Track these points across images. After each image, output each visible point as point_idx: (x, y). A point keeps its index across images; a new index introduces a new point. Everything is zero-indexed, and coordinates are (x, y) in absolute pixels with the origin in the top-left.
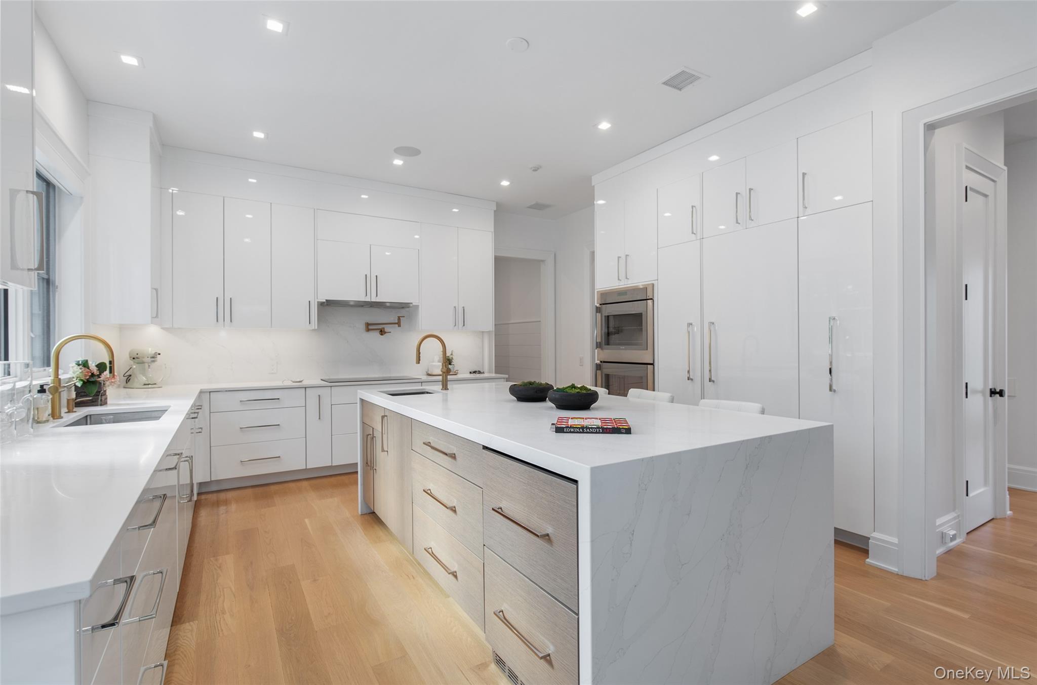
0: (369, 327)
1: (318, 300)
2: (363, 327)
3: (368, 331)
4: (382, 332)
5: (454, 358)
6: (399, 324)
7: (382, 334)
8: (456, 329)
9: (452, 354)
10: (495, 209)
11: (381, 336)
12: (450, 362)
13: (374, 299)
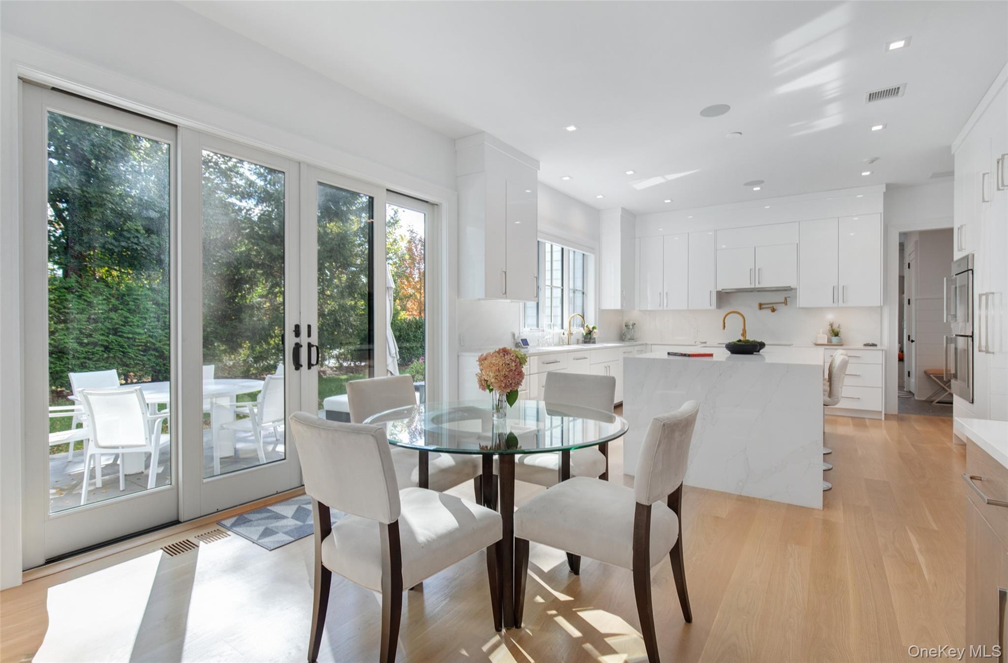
0: (761, 306)
1: (716, 290)
2: (757, 306)
3: (760, 309)
4: (773, 310)
5: (841, 330)
6: (786, 303)
8: (835, 305)
9: (839, 327)
10: (885, 190)
11: (772, 313)
12: (836, 334)
13: (757, 286)
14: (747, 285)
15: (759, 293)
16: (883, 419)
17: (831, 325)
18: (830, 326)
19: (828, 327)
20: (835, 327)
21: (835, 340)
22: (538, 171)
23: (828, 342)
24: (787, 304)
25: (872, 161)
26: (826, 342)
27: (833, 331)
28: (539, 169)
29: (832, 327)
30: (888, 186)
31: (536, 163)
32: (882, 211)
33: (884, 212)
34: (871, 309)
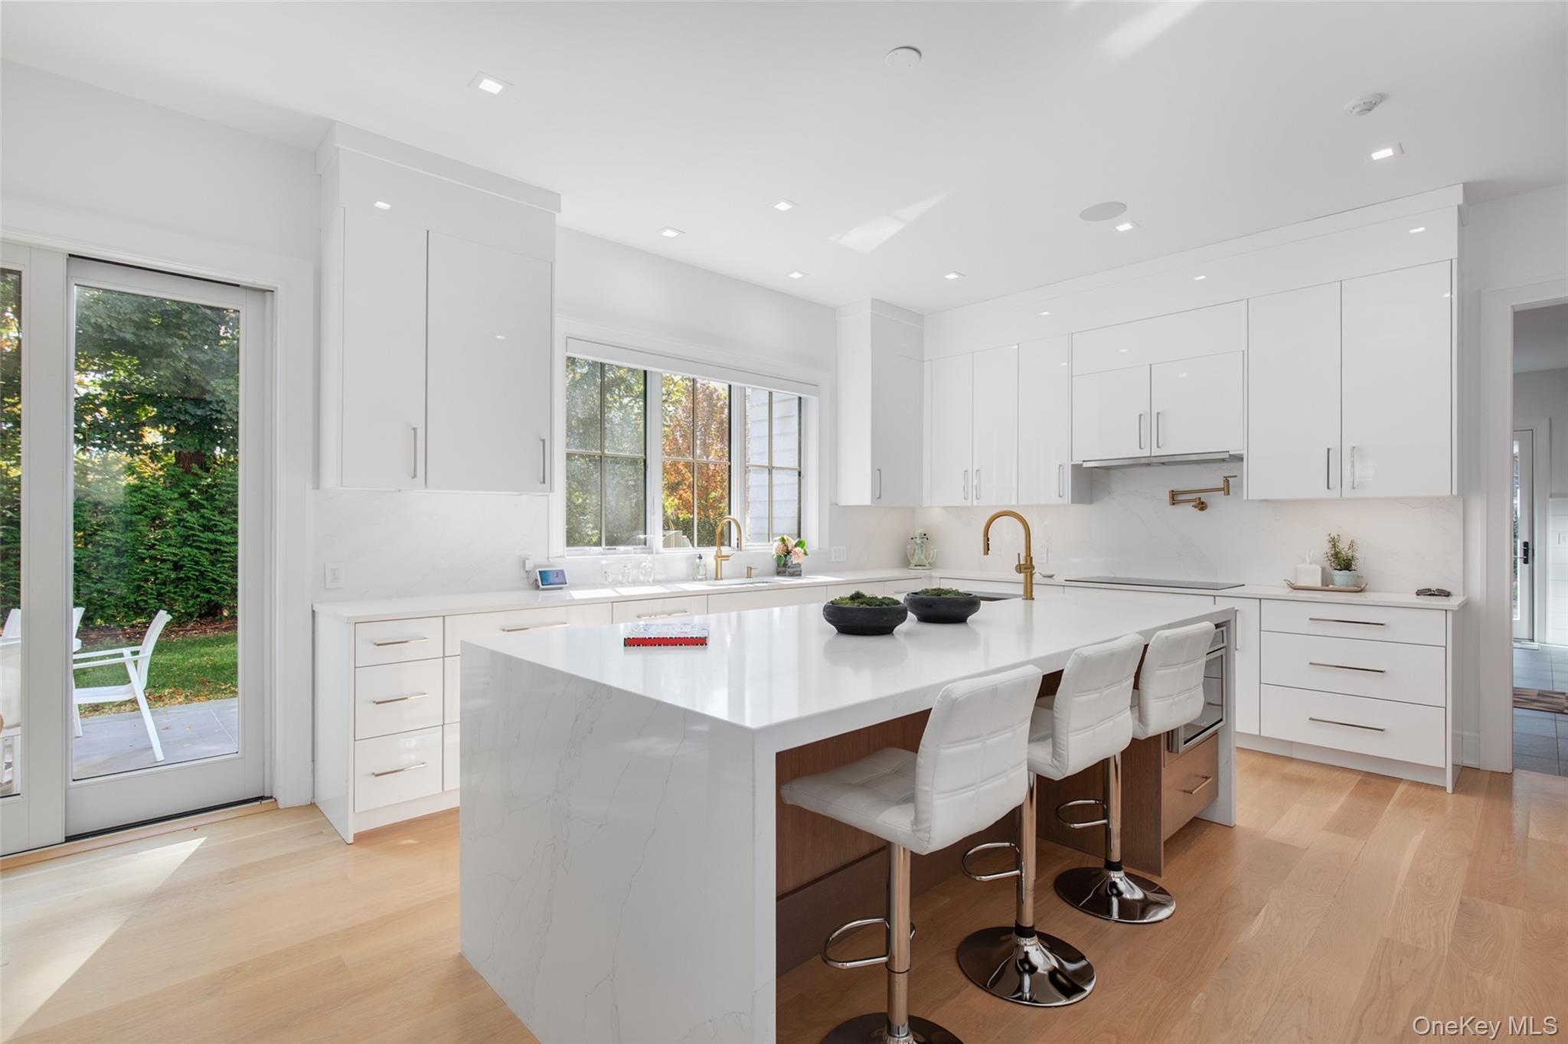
0: (1175, 498)
1: (1073, 463)
2: (1167, 497)
3: (1174, 504)
4: (1202, 506)
5: (1357, 555)
6: (1226, 489)
7: (1202, 509)
8: (1334, 494)
9: (1351, 546)
10: (1460, 201)
11: (1201, 512)
12: (1346, 565)
13: (1156, 452)
14: (1134, 452)
15: (1165, 467)
16: (1449, 790)
17: (1334, 542)
18: (1330, 545)
19: (1327, 547)
20: (1343, 546)
21: (1340, 577)
22: (557, 214)
23: (1323, 585)
24: (1228, 494)
25: (1369, 107)
26: (1317, 582)
27: (1336, 555)
28: (560, 212)
29: (1334, 546)
30: (1472, 192)
31: (553, 200)
32: (1455, 255)
33: (1459, 260)
34: (1434, 503)
